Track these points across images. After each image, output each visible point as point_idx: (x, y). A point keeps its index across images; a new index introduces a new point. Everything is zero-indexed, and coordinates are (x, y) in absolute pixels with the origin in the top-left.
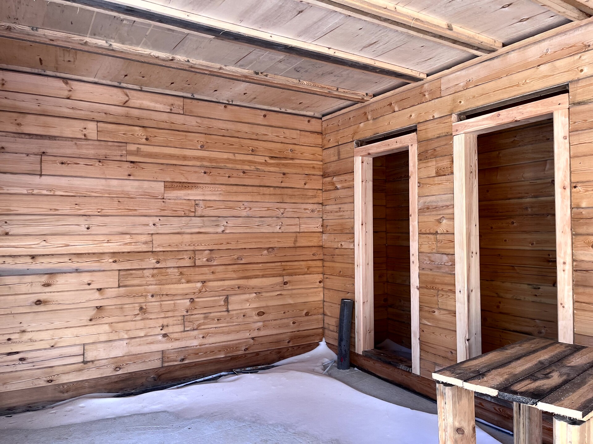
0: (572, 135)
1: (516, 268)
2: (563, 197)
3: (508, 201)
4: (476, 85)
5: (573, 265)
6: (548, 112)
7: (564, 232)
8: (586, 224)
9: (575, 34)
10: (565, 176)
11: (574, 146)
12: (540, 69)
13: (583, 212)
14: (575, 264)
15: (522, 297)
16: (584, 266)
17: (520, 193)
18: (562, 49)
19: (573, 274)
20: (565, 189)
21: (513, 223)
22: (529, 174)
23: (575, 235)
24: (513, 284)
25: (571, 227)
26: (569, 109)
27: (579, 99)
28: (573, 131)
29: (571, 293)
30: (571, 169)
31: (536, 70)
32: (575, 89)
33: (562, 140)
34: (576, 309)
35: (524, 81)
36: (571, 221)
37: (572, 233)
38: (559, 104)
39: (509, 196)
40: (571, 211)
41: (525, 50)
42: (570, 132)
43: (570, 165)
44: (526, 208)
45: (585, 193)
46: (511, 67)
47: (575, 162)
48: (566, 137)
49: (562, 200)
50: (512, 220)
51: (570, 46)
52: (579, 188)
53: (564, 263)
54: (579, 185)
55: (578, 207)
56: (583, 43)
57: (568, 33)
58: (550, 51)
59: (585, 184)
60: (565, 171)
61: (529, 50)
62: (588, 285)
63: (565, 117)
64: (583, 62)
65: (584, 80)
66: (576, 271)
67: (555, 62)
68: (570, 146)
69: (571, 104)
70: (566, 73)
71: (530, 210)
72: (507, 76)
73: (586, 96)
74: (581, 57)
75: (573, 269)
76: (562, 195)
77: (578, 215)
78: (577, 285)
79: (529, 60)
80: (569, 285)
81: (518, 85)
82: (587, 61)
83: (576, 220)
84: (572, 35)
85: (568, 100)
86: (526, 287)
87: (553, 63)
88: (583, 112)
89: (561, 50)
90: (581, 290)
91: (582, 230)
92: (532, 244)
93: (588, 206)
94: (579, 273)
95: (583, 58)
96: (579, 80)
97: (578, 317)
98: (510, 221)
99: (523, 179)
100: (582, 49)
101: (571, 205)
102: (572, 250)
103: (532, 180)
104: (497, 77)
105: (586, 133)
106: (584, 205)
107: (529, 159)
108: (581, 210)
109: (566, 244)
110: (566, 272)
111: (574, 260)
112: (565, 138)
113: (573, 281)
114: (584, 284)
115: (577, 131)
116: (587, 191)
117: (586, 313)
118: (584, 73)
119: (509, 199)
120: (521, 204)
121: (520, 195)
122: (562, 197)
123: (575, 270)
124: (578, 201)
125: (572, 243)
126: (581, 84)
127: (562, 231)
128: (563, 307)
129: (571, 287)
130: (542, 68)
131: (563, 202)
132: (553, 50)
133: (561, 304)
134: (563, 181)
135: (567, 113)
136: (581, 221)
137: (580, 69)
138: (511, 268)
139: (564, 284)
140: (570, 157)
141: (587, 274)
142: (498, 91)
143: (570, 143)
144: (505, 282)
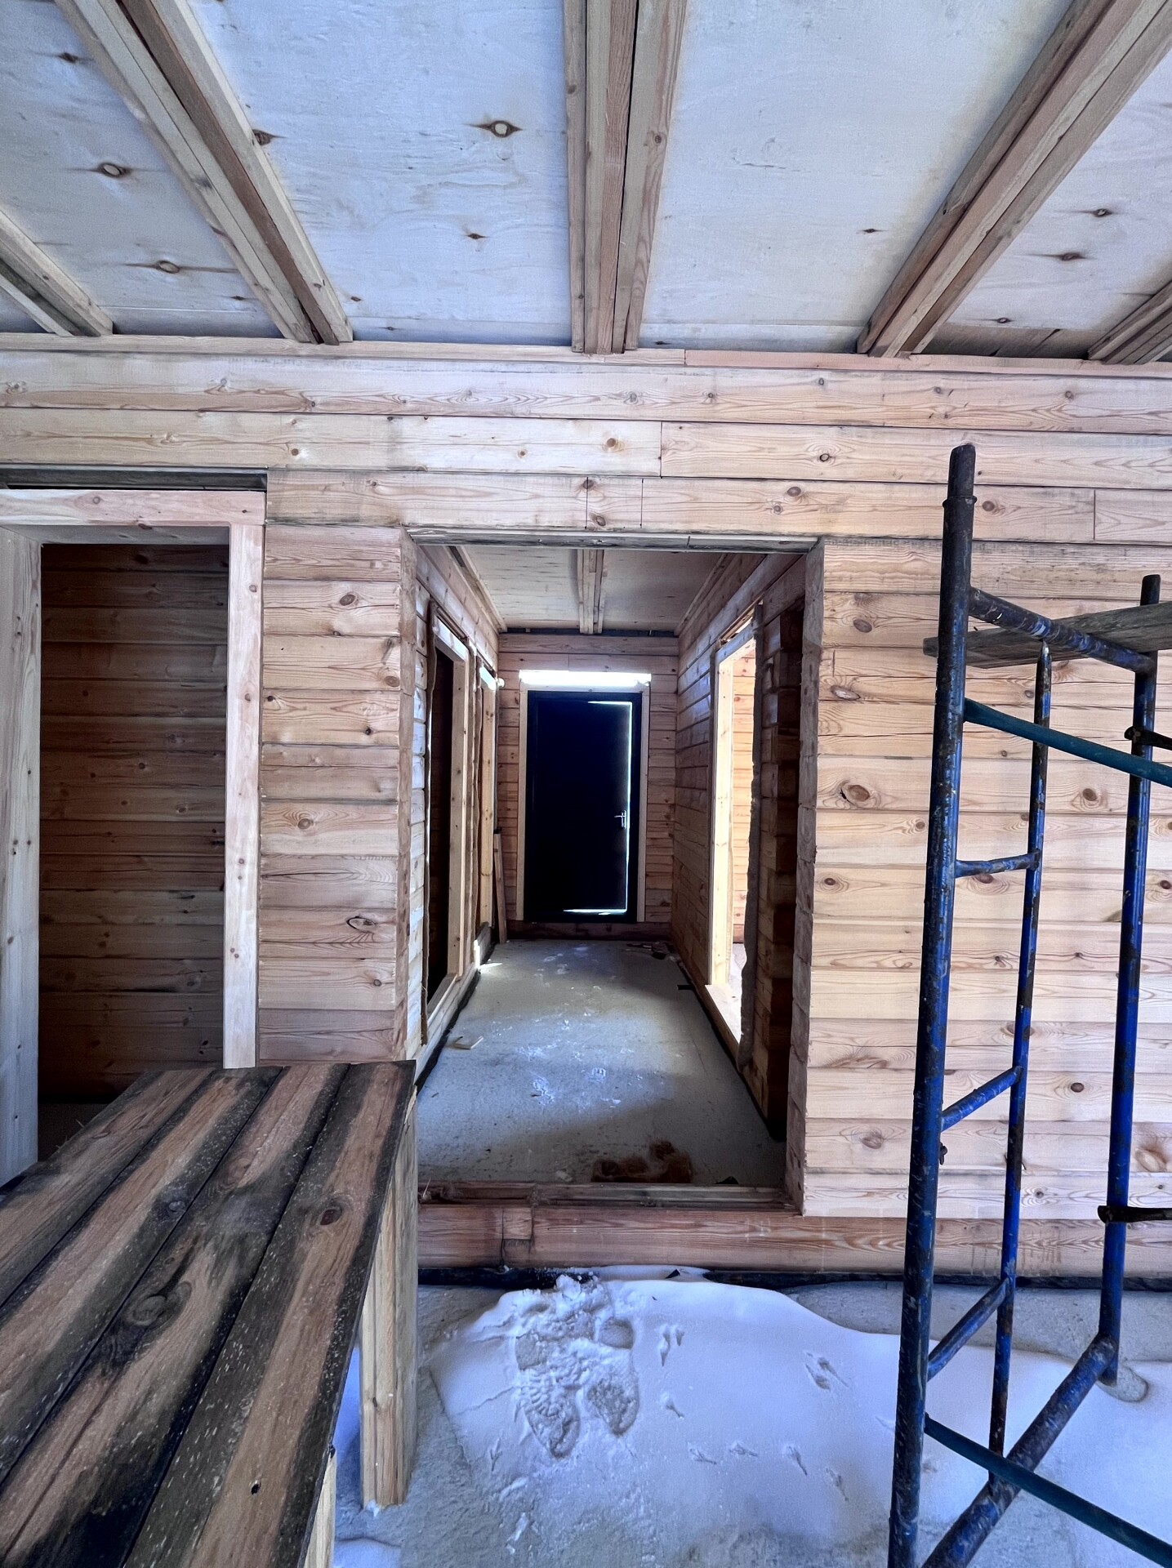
0: (268, 586)
1: (146, 859)
2: (244, 719)
3: (131, 720)
4: (36, 404)
5: (259, 866)
6: (218, 522)
7: (243, 794)
8: (289, 778)
9: (286, 367)
10: (250, 673)
11: (271, 610)
12: (204, 419)
13: (285, 754)
14: (263, 861)
15: (156, 919)
16: (282, 866)
17: (159, 705)
18: (256, 389)
19: (259, 884)
20: (249, 700)
21: (142, 766)
22: (180, 667)
23: (265, 801)
24: (139, 893)
25: (259, 785)
26: (264, 527)
27: (286, 511)
28: (271, 578)
29: (254, 926)
30: (264, 660)
31: (195, 418)
32: (280, 488)
33: (247, 592)
34: (263, 956)
35: (165, 436)
36: (259, 770)
37: (259, 796)
38: (244, 511)
39: (137, 709)
40: (260, 749)
41: (169, 361)
42: (264, 579)
43: (262, 650)
44: (172, 738)
45: (291, 714)
46: (133, 391)
47: (273, 646)
48: (256, 587)
49: (242, 726)
50: (141, 761)
51: (273, 390)
52: (278, 703)
53: (242, 862)
54: (278, 695)
55: (275, 742)
56: (301, 394)
57: (272, 360)
58: (229, 384)
59: (290, 694)
60: (251, 662)
61: (180, 364)
62: (289, 904)
63: (256, 544)
64: (301, 435)
65: (299, 474)
66: (265, 876)
67: (239, 414)
68: (263, 608)
69: (269, 518)
70: (262, 447)
71: (179, 741)
72: (121, 409)
73: (302, 508)
74: (294, 422)
75: (259, 872)
76: (242, 712)
77: (274, 758)
78: (266, 906)
79: (181, 390)
80: (249, 908)
81: (150, 441)
82: (308, 434)
83: (270, 768)
84: (279, 367)
85: (263, 508)
86: (165, 896)
87: (234, 414)
88: (293, 542)
89: (255, 392)
90: (274, 916)
91: (282, 790)
92: (182, 810)
93: (294, 741)
94: (271, 882)
95: (299, 425)
96: (289, 471)
97: (266, 972)
98: (135, 762)
99: (167, 677)
100: (298, 405)
101: (260, 736)
102: (260, 833)
103: (185, 681)
104: (95, 402)
105: (299, 587)
106: (286, 737)
107: (180, 637)
108: (281, 749)
109: (246, 820)
110: (246, 880)
111: (261, 855)
112: (253, 589)
113: (259, 898)
114: (281, 903)
115: (278, 579)
116: (295, 709)
117: (284, 962)
118: (301, 460)
119: (136, 715)
120: (163, 727)
121: (159, 709)
122: (241, 718)
123: (263, 876)
124: (275, 728)
125: (260, 819)
126: (291, 480)
127: (239, 791)
128: (237, 956)
129: (253, 911)
130: (209, 417)
131: (243, 728)
132: (237, 387)
133: (232, 950)
134: (246, 684)
135: (261, 535)
136: (279, 772)
137: (293, 447)
138: (136, 859)
139: (240, 907)
140: (263, 634)
141: (288, 883)
142: (97, 441)
143: (262, 603)
144: (120, 890)
